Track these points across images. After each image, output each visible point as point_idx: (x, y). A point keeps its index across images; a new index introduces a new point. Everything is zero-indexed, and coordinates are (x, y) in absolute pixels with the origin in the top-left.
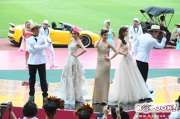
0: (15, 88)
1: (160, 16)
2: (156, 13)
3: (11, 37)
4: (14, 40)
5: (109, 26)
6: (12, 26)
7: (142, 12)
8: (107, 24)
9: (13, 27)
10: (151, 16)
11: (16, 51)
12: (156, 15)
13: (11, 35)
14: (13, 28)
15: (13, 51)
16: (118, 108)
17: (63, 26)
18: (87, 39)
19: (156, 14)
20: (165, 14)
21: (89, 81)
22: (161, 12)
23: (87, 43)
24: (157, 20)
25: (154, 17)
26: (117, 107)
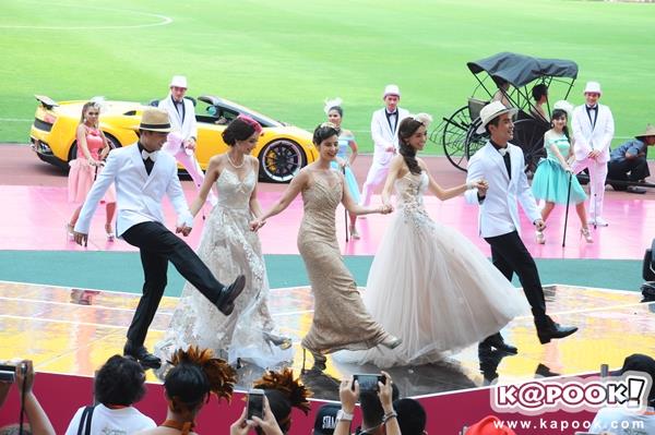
0: (48, 311)
1: (531, 86)
2: (520, 75)
3: (40, 141)
4: (51, 153)
5: (339, 117)
6: (45, 105)
7: (475, 68)
8: (334, 112)
9: (49, 107)
10: (501, 83)
11: (57, 188)
12: (520, 82)
13: (41, 134)
14: (49, 112)
15: (46, 188)
16: (387, 385)
17: (213, 110)
18: (290, 153)
19: (518, 78)
20: (547, 80)
21: (293, 295)
22: (533, 72)
23: (290, 167)
24: (522, 98)
25: (512, 88)
26: (384, 383)
